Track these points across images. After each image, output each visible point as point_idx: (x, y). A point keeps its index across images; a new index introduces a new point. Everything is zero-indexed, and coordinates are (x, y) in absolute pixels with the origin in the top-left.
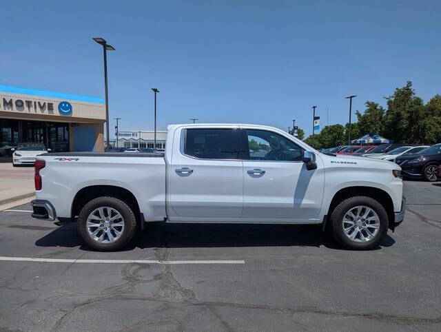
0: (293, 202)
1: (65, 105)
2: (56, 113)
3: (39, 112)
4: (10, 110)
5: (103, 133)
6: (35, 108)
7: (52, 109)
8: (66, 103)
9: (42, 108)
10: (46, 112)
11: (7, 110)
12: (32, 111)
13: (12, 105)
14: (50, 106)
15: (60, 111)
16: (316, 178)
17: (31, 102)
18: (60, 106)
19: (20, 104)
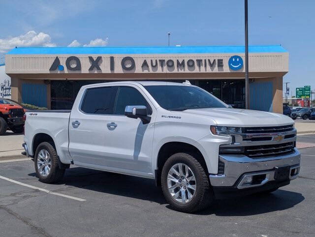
0: (133, 155)
1: (236, 60)
2: (226, 69)
3: (209, 70)
4: (182, 71)
5: (282, 90)
6: (205, 66)
7: (222, 66)
8: (236, 57)
9: (212, 65)
10: (216, 70)
11: (180, 71)
12: (203, 70)
13: (184, 66)
14: (220, 63)
15: (231, 67)
16: (150, 132)
17: (201, 60)
18: (230, 61)
19: (191, 64)
